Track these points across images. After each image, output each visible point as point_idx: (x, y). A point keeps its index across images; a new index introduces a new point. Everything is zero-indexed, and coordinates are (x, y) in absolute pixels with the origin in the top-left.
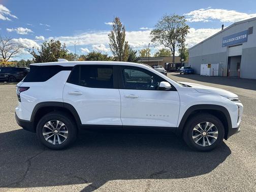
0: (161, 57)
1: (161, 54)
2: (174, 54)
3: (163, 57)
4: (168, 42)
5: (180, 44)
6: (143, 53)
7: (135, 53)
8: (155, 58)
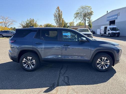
0: (79, 26)
1: (80, 24)
2: (85, 24)
3: (81, 26)
4: (83, 19)
5: (88, 19)
6: (71, 23)
7: (67, 24)
8: (77, 26)
